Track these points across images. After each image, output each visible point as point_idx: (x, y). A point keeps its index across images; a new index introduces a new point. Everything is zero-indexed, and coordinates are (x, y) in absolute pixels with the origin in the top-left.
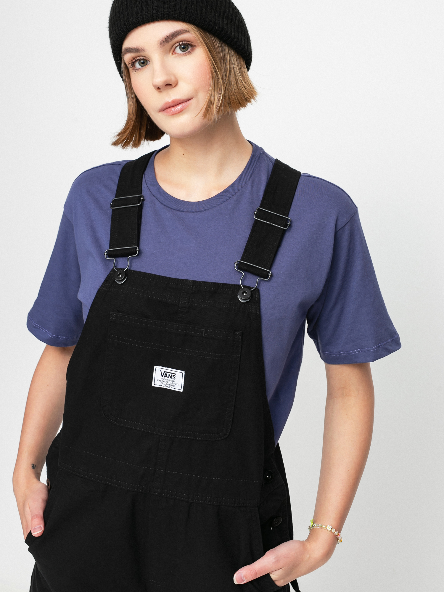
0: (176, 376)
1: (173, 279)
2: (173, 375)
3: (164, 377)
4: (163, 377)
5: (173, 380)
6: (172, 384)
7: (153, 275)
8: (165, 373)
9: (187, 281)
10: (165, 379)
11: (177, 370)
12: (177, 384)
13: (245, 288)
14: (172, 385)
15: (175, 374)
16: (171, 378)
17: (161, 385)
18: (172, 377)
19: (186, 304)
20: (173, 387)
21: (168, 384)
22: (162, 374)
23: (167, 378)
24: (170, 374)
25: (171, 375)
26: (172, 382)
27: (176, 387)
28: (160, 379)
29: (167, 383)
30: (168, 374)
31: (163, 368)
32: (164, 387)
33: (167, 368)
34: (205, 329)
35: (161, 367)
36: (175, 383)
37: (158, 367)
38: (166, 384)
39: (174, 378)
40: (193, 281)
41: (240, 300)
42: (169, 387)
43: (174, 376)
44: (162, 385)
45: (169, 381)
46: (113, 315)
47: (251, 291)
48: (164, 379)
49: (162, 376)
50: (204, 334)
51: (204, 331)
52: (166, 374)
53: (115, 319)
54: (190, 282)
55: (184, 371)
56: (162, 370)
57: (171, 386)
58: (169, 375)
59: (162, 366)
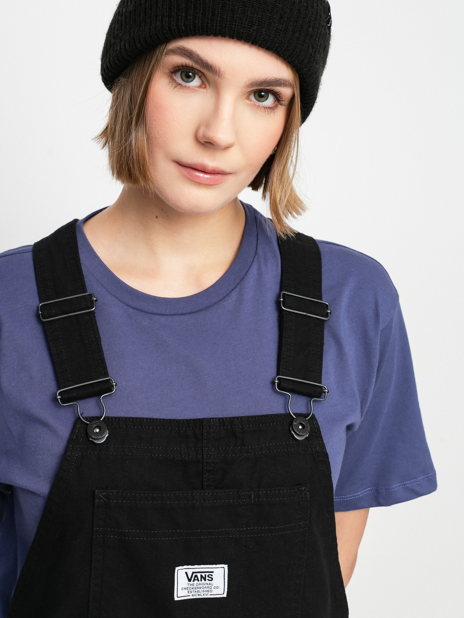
0: (214, 576)
1: (183, 421)
2: (207, 574)
3: (194, 581)
4: (192, 582)
5: (209, 582)
6: (208, 589)
7: (150, 420)
8: (194, 574)
9: (208, 420)
10: (195, 585)
11: (214, 566)
12: (217, 587)
13: (299, 418)
14: (208, 591)
15: (213, 572)
16: (205, 580)
17: (188, 594)
18: (207, 578)
19: (214, 456)
20: (210, 593)
21: (201, 590)
22: (190, 577)
23: (199, 581)
24: (203, 575)
25: (205, 575)
26: (207, 586)
27: (215, 592)
28: (186, 586)
29: (199, 590)
30: (199, 575)
31: (190, 567)
32: (194, 597)
33: (196, 566)
34: (254, 492)
35: (185, 567)
36: (213, 587)
37: (181, 567)
38: (198, 592)
39: (211, 579)
40: (219, 419)
41: (296, 437)
42: (202, 595)
43: (210, 576)
44: (190, 594)
45: (201, 586)
46: (100, 495)
47: (308, 420)
48: (193, 585)
49: (190, 580)
50: (254, 500)
51: (253, 494)
52: (196, 576)
53: (104, 500)
54: (213, 420)
55: (225, 564)
56: (187, 570)
57: (206, 593)
58: (201, 576)
59: (188, 565)
